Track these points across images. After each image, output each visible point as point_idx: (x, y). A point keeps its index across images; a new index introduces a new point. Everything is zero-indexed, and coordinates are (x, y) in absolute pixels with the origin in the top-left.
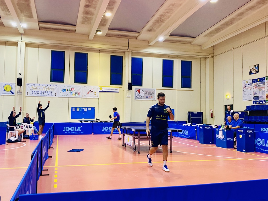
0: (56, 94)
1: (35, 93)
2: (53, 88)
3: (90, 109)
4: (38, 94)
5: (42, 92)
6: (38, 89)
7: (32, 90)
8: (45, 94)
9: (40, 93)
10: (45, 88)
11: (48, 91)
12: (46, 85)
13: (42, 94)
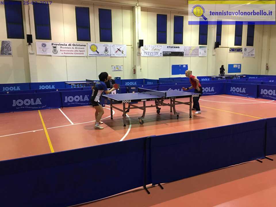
0: (161, 54)
1: (146, 54)
2: (159, 49)
3: (184, 66)
4: (148, 54)
5: (151, 52)
6: (148, 50)
7: (144, 51)
8: (153, 53)
9: (150, 53)
10: (154, 49)
11: (156, 51)
12: (154, 46)
13: (152, 53)
